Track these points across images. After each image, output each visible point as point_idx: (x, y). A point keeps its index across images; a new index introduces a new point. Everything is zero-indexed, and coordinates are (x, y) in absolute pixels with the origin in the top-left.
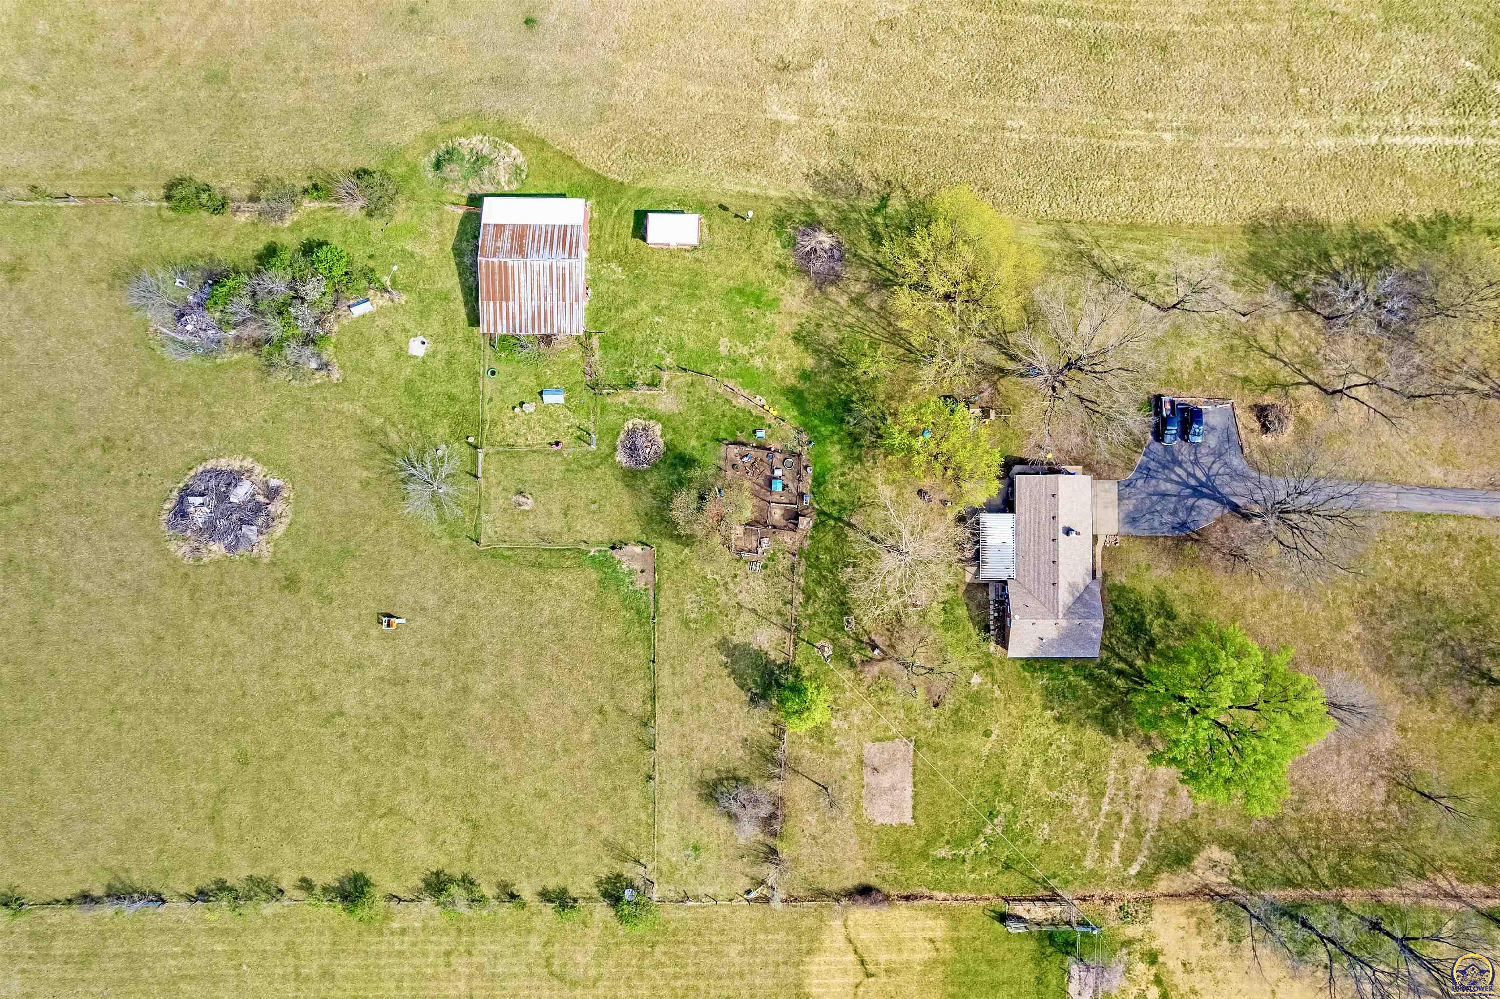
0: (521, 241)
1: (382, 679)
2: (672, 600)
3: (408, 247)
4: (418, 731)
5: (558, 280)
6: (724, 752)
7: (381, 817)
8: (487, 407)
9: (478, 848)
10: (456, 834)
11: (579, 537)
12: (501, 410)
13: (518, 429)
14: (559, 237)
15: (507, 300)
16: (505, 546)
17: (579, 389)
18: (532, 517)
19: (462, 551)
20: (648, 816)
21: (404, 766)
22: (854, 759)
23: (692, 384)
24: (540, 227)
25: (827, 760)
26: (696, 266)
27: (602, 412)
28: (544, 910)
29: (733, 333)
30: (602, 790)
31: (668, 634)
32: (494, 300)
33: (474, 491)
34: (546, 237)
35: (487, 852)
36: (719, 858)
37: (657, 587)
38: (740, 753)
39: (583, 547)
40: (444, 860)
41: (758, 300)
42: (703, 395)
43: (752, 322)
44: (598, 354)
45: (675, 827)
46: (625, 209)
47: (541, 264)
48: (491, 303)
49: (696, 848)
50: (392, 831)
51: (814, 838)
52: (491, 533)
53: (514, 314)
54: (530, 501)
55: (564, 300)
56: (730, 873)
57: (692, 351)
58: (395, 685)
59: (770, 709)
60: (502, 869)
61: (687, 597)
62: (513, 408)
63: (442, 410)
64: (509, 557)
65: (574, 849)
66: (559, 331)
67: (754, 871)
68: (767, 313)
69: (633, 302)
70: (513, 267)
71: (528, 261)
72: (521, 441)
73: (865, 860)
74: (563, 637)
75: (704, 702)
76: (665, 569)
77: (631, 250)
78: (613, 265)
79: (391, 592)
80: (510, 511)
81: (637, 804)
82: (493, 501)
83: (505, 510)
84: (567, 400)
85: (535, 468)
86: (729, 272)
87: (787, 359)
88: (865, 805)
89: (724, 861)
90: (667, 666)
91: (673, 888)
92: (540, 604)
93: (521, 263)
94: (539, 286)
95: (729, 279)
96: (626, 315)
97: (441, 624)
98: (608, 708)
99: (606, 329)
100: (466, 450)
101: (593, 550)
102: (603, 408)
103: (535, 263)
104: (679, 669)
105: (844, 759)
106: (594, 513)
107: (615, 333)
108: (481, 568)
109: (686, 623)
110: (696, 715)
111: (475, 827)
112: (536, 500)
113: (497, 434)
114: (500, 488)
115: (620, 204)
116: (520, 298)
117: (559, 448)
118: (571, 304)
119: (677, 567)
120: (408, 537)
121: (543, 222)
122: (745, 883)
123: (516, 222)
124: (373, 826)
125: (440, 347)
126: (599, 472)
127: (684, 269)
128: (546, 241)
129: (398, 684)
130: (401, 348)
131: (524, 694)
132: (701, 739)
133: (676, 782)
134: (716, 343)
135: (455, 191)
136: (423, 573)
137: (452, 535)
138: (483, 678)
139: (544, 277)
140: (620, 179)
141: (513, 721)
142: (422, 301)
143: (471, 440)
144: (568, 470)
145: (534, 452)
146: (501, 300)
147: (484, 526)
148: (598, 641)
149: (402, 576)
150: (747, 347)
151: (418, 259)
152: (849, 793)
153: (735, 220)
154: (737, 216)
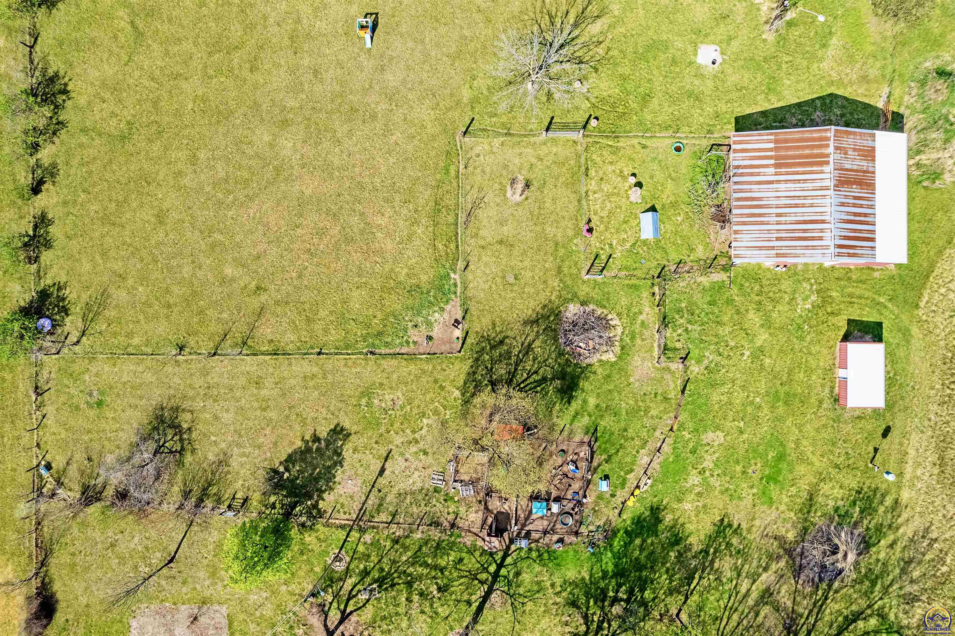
0: (855, 183)
1: (298, 21)
2: (395, 376)
3: (834, 41)
4: (236, 66)
5: (805, 231)
6: (213, 438)
7: (132, 23)
8: (635, 141)
9: (97, 141)
10: (113, 114)
11: (473, 259)
12: (631, 159)
13: (608, 182)
14: (860, 231)
15: (776, 166)
16: (462, 167)
17: (658, 256)
18: (498, 200)
19: (455, 114)
20: (137, 347)
21: (194, 50)
22: (207, 593)
23: (666, 398)
24: (872, 207)
25: (205, 562)
26: (813, 400)
27: (631, 286)
28: (24, 222)
29: (731, 448)
30: (167, 291)
31: (354, 370)
32: (776, 149)
33: (530, 127)
34: (859, 215)
35: (92, 152)
36: (89, 432)
37: (411, 357)
38: (211, 457)
39: (461, 265)
40: (82, 101)
41: (770, 479)
42: (653, 412)
43: (744, 472)
44: (705, 280)
45: (124, 380)
46: (884, 311)
47: (827, 209)
48: (772, 145)
49: (100, 404)
50: (116, 37)
51: (113, 545)
52: (478, 149)
53: (758, 174)
54: (517, 198)
55: (778, 239)
56: (71, 444)
57: (708, 398)
58: (291, 38)
59: (264, 494)
60: (73, 171)
61: (400, 395)
62: (634, 175)
63: (630, 86)
64: (447, 172)
65: (98, 257)
66: (736, 232)
67: (73, 472)
68: (755, 491)
69: (767, 324)
70: (822, 172)
71: (831, 192)
72: (593, 185)
73: (87, 606)
74: (349, 240)
75: (273, 414)
76: (434, 368)
77: (833, 320)
78: (814, 298)
79: (404, 28)
80: (504, 173)
81: (150, 333)
82: (517, 151)
83: (506, 167)
84: (645, 242)
85: (559, 204)
86: (805, 442)
87: (696, 516)
88: (152, 607)
89: (86, 438)
90: (315, 369)
91: (53, 375)
92: (389, 212)
93: (827, 183)
94: (796, 206)
95: (797, 443)
96: (751, 315)
97: (365, 91)
98: (264, 298)
99: (735, 290)
100: (581, 118)
101: (457, 277)
102: (636, 287)
103: (827, 201)
104: (311, 384)
105: (207, 583)
106: (504, 277)
107: (730, 302)
108: (434, 137)
109: (367, 393)
110: (256, 405)
111: (123, 138)
112: (518, 204)
113: (602, 155)
114: (533, 160)
115: (890, 305)
116: (779, 182)
117: (585, 233)
118: (773, 248)
119: (436, 381)
120: (472, 46)
121: (878, 210)
122: (58, 463)
123: (877, 175)
124: (121, 14)
125: (710, 84)
126: (555, 283)
127: (809, 387)
128: (855, 214)
129: (293, 42)
130: (706, 35)
131: (279, 195)
132: (227, 411)
133: (177, 380)
134: (717, 428)
135: (906, 98)
136: (427, 67)
137: (474, 102)
138: (299, 145)
139: (808, 213)
140: (922, 304)
141: (247, 182)
142: (765, 60)
143: (593, 123)
144: (557, 244)
145: (579, 201)
146: (776, 158)
147: (485, 141)
148: (345, 285)
149: (422, 41)
150: (712, 465)
151: (820, 53)
152: (167, 587)
153: (871, 449)
154: (876, 450)
